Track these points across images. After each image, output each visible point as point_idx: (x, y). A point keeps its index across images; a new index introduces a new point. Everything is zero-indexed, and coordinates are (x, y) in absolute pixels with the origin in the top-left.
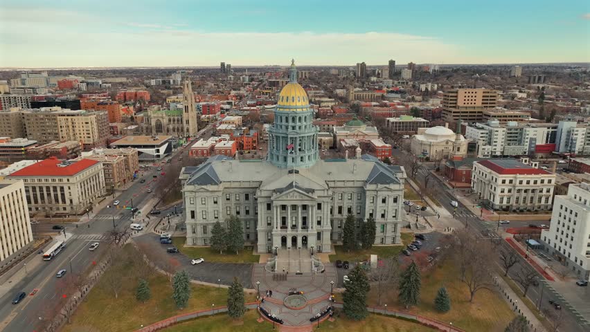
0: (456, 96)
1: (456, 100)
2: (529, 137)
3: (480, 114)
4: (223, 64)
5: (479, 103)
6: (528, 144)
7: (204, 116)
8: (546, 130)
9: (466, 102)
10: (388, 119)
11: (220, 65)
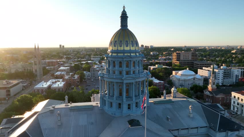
0: (180, 55)
1: (180, 57)
2: (235, 74)
3: (192, 64)
4: (60, 46)
5: (190, 58)
6: (235, 78)
7: (48, 67)
8: (240, 70)
9: (184, 58)
10: (149, 67)
11: (59, 47)
